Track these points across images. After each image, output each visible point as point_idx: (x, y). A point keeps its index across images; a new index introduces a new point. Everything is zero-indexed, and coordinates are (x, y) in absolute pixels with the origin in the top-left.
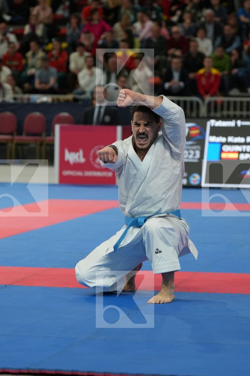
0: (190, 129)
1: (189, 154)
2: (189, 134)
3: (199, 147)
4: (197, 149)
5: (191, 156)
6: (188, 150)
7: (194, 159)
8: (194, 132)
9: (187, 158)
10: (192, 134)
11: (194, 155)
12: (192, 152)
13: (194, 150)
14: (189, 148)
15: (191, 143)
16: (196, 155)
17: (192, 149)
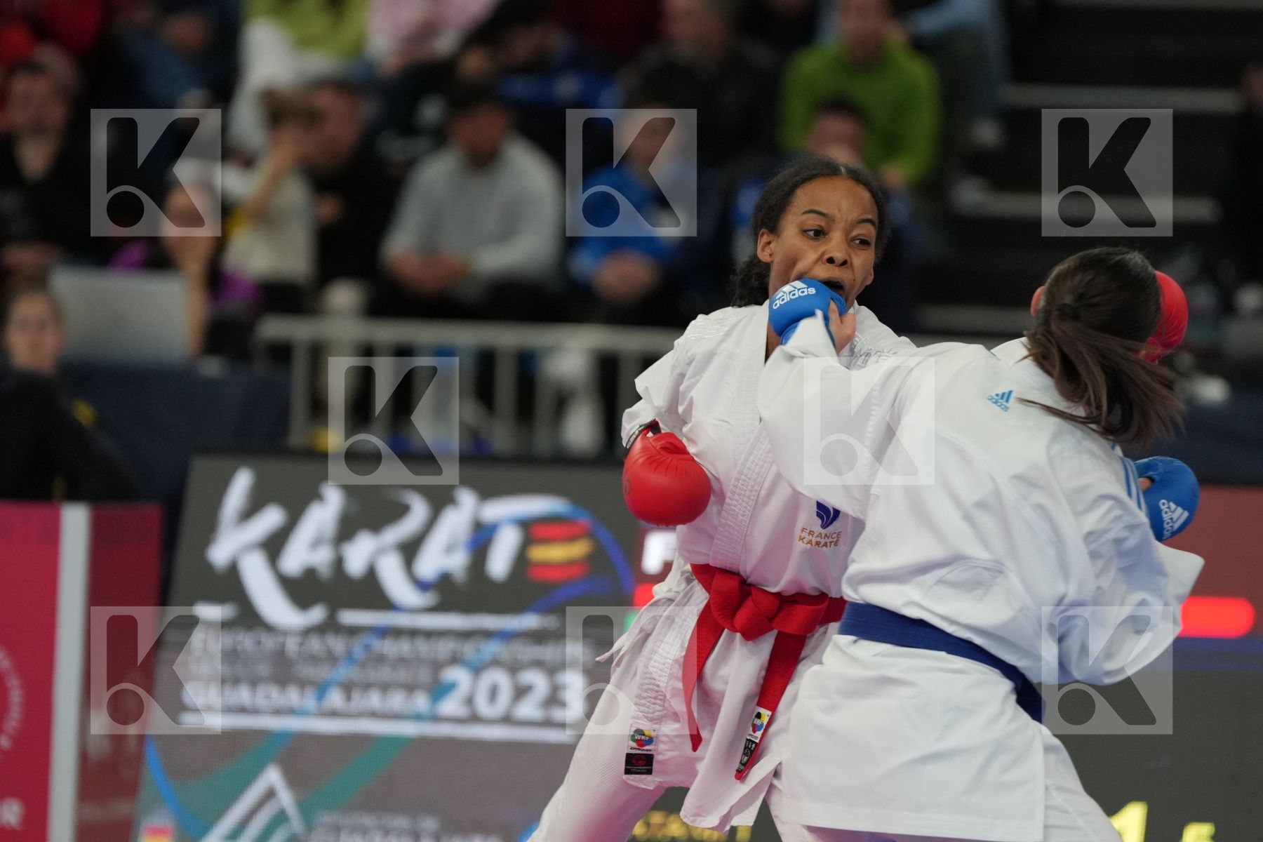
0: (532, 530)
1: (521, 692)
2: (521, 561)
5: (528, 709)
6: (514, 668)
7: (548, 723)
9: (507, 720)
10: (546, 565)
11: (554, 699)
12: (537, 680)
13: (550, 670)
14: (519, 657)
15: (530, 621)
16: (563, 705)
17: (538, 664)
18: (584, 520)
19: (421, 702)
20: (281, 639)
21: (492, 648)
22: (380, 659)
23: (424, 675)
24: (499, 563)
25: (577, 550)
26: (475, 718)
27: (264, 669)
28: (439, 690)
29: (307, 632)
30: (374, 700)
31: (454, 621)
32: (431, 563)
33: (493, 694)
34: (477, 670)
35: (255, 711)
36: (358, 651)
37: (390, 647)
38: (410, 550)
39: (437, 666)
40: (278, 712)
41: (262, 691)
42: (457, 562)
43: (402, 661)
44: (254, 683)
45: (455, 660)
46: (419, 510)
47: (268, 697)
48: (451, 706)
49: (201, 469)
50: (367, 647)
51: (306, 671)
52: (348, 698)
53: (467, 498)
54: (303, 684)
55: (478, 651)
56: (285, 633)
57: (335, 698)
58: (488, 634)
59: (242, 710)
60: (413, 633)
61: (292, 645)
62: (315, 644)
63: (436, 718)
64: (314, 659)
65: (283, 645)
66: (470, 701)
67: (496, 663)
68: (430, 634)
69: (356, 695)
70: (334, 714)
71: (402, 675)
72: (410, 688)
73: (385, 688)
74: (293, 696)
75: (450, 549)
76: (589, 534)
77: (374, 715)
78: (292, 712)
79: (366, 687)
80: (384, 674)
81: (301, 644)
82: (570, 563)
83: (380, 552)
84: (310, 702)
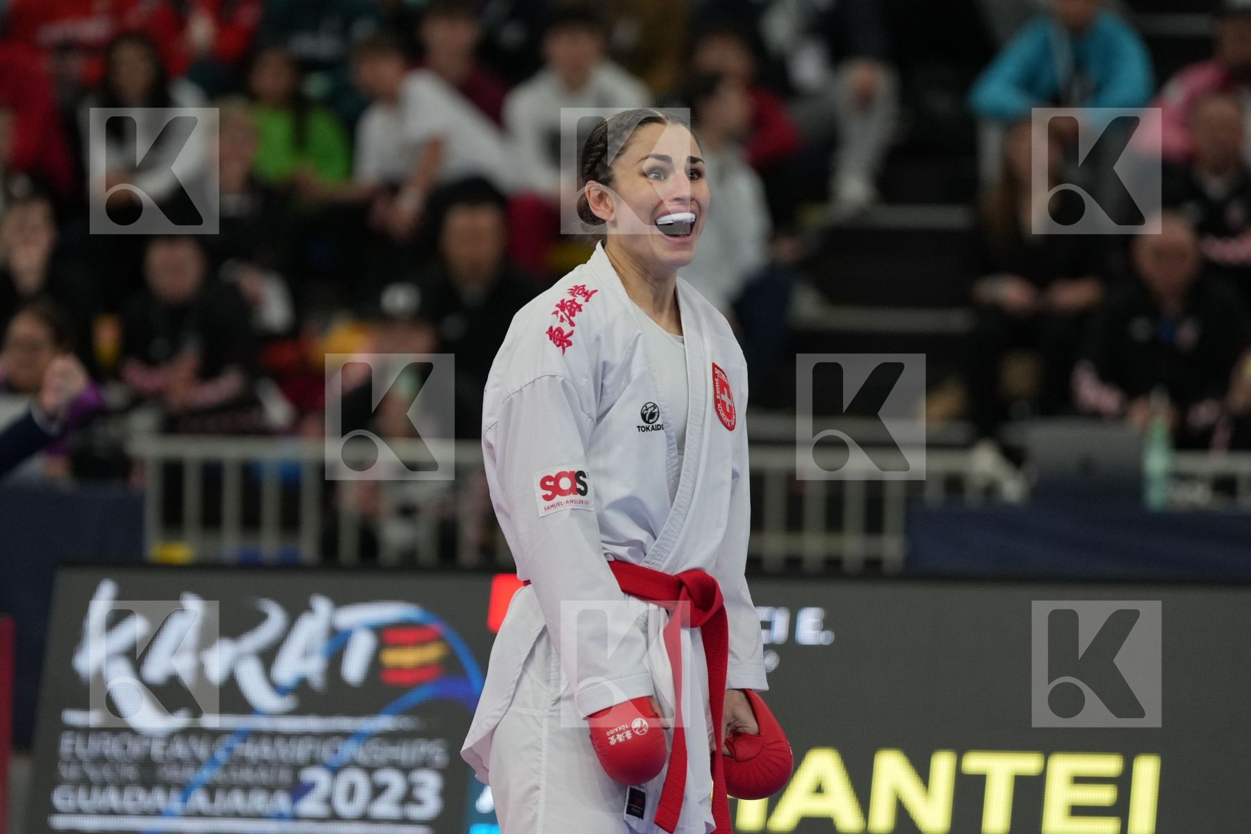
0: (385, 635)
1: (378, 791)
2: (375, 665)
3: (436, 751)
4: (425, 764)
5: (385, 807)
6: (370, 770)
8: (403, 658)
9: (365, 818)
10: (399, 669)
11: (409, 798)
12: (395, 782)
13: (406, 770)
14: (375, 757)
15: (384, 722)
16: (418, 802)
17: (394, 765)
18: (437, 626)
19: (282, 802)
20: (146, 743)
21: (349, 750)
22: (242, 762)
23: (285, 776)
24: (354, 667)
25: (430, 653)
26: (335, 817)
27: (130, 772)
28: (299, 790)
29: (171, 737)
30: (237, 800)
31: (313, 723)
32: (289, 667)
33: (351, 793)
34: (335, 771)
35: (123, 813)
36: (221, 755)
37: (250, 750)
38: (268, 657)
39: (296, 768)
40: (145, 814)
41: (128, 794)
42: (314, 668)
43: (264, 763)
44: (121, 786)
45: (313, 762)
46: (276, 617)
47: (135, 799)
48: (311, 805)
49: (66, 581)
50: (230, 750)
51: (172, 773)
52: (212, 799)
53: (322, 606)
54: (168, 786)
55: (336, 752)
56: (150, 738)
57: (199, 800)
58: (345, 735)
59: (111, 812)
60: (273, 736)
61: (157, 750)
62: (180, 749)
63: (296, 818)
64: (179, 762)
65: (149, 749)
66: (329, 801)
67: (354, 764)
68: (288, 737)
69: (219, 796)
70: (199, 814)
71: (263, 775)
72: (271, 789)
73: (247, 788)
74: (158, 798)
75: (306, 654)
76: (438, 638)
77: (237, 815)
78: (158, 813)
79: (229, 788)
80: (247, 775)
81: (166, 748)
82: (423, 667)
83: (240, 657)
84: (175, 803)
